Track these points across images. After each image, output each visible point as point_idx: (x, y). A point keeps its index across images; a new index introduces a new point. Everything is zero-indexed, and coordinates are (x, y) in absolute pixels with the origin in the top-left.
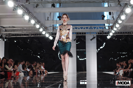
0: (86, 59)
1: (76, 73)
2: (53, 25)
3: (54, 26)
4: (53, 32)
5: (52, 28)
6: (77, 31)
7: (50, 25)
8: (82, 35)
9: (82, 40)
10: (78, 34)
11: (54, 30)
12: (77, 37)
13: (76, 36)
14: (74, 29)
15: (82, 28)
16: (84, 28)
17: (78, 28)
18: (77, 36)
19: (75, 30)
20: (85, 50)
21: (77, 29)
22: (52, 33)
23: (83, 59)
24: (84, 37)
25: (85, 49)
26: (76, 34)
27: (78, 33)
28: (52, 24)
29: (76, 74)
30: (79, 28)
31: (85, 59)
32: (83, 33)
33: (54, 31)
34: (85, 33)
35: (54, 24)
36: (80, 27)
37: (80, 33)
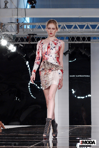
0: (90, 98)
1: (68, 128)
2: (17, 20)
3: (20, 21)
4: (18, 35)
5: (14, 26)
6: (71, 34)
7: (11, 19)
8: (83, 43)
9: (81, 53)
10: (73, 41)
11: (20, 30)
12: (71, 46)
13: (69, 44)
14: (65, 30)
15: (82, 27)
16: (88, 27)
17: (73, 27)
18: (72, 44)
19: (66, 32)
20: (88, 76)
21: (72, 29)
22: (14, 38)
23: (83, 98)
24: (88, 47)
25: (90, 74)
26: (69, 39)
27: (73, 39)
28: (16, 17)
29: (68, 131)
30: (75, 27)
31: (89, 96)
32: (84, 39)
33: (18, 32)
34: (89, 39)
35: (19, 17)
36: (77, 24)
37: (78, 39)
